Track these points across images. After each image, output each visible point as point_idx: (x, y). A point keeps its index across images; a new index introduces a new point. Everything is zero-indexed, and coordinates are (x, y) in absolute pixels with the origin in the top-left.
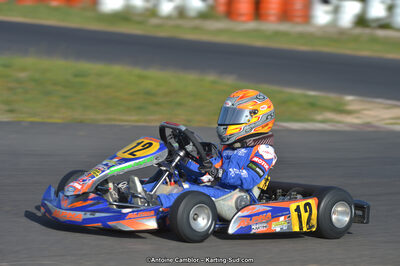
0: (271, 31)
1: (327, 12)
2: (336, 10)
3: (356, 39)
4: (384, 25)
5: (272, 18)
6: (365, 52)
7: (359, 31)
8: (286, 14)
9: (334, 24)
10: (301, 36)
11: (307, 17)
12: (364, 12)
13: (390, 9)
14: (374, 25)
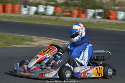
0: (8, 16)
1: (26, 10)
2: (29, 10)
3: (35, 18)
4: (44, 14)
5: (9, 12)
6: (38, 23)
7: (36, 16)
8: (13, 11)
9: (28, 14)
10: (18, 17)
11: (20, 12)
12: (37, 10)
13: (45, 9)
14: (40, 14)
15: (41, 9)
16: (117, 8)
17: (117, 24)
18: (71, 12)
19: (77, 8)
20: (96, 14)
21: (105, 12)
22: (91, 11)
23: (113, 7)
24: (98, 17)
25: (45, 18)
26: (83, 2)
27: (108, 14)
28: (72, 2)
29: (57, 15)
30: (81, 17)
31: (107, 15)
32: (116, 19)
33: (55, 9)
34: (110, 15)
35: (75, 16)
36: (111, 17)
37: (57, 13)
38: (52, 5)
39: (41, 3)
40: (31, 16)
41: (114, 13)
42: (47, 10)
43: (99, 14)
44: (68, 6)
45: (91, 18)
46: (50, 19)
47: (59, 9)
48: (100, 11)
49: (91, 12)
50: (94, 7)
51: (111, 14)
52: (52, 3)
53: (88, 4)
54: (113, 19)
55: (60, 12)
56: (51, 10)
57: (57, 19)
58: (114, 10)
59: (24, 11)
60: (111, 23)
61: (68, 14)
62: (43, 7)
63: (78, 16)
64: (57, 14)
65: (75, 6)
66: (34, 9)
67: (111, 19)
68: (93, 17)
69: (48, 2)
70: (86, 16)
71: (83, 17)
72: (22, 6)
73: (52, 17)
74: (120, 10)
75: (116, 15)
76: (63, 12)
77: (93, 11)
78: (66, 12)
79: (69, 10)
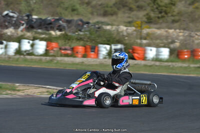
1: (2, 48)
2: (6, 47)
3: (17, 60)
4: (30, 53)
7: (18, 56)
9: (6, 52)
12: (20, 47)
13: (32, 46)
14: (25, 54)
15: (26, 46)
16: (144, 41)
17: (145, 66)
18: (73, 49)
19: (82, 43)
20: (113, 51)
21: (125, 48)
22: (105, 48)
23: (139, 41)
25: (32, 59)
26: (91, 34)
27: (131, 51)
28: (74, 35)
30: (90, 57)
32: (144, 58)
33: (47, 46)
34: (134, 53)
35: (80, 55)
36: (136, 55)
37: (52, 51)
38: (42, 39)
39: (26, 37)
40: (10, 57)
41: (140, 49)
42: (35, 46)
44: (69, 40)
45: (105, 58)
46: (41, 60)
47: (54, 45)
48: (119, 46)
50: (109, 41)
51: (135, 51)
52: (43, 36)
53: (99, 36)
54: (139, 59)
55: (55, 49)
56: (41, 47)
57: (51, 61)
58: (141, 45)
60: (136, 65)
61: (69, 52)
62: (29, 42)
63: (84, 56)
64: (52, 53)
65: (79, 39)
66: (14, 46)
67: (136, 58)
68: (107, 57)
69: (37, 35)
70: (97, 55)
71: (92, 56)
73: (44, 58)
74: (149, 45)
75: (144, 52)
76: (61, 49)
77: (108, 47)
78: (65, 49)
79: (70, 46)
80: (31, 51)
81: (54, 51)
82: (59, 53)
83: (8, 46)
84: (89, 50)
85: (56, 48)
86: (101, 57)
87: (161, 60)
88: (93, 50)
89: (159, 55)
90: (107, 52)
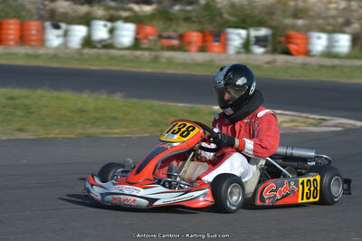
0: (12, 53)
1: (58, 36)
2: (66, 34)
4: (107, 45)
5: (12, 43)
7: (87, 51)
8: (23, 39)
9: (65, 45)
11: (42, 41)
12: (89, 34)
13: (112, 31)
14: (99, 46)
15: (101, 31)
18: (181, 37)
19: (196, 26)
20: (253, 40)
21: (274, 36)
22: (239, 35)
24: (258, 50)
27: (283, 39)
29: (144, 46)
30: (212, 51)
31: (281, 42)
32: (307, 53)
33: (138, 32)
34: (289, 42)
35: (194, 48)
36: (293, 47)
37: (145, 41)
38: (127, 20)
41: (300, 36)
42: (117, 33)
43: (260, 41)
45: (238, 53)
46: (123, 56)
47: (148, 29)
48: (263, 32)
49: (236, 37)
50: (244, 22)
51: (292, 40)
54: (299, 53)
55: (151, 37)
56: (126, 33)
59: (54, 39)
61: (175, 42)
62: (105, 26)
63: (202, 49)
64: (145, 44)
66: (79, 32)
67: (293, 52)
68: (243, 50)
70: (224, 46)
71: (216, 49)
72: (48, 24)
75: (307, 41)
76: (160, 37)
77: (243, 32)
78: (169, 38)
79: (175, 31)
80: (109, 42)
81: (150, 40)
82: (159, 44)
83: (70, 33)
84: (210, 38)
85: (152, 35)
86: (231, 50)
87: (337, 56)
88: (217, 39)
89: (333, 47)
90: (241, 41)
